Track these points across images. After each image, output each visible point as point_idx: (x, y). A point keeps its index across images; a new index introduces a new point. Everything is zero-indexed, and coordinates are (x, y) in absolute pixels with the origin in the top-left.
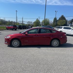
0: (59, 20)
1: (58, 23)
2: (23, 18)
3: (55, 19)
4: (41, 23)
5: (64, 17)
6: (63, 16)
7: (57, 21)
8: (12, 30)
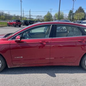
0: (76, 12)
1: (75, 17)
2: (30, 11)
3: (71, 12)
4: (53, 18)
5: (83, 9)
6: (81, 7)
7: (74, 14)
8: (15, 27)
